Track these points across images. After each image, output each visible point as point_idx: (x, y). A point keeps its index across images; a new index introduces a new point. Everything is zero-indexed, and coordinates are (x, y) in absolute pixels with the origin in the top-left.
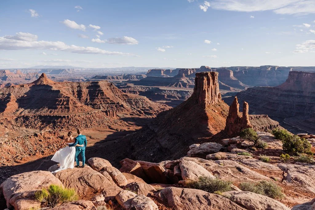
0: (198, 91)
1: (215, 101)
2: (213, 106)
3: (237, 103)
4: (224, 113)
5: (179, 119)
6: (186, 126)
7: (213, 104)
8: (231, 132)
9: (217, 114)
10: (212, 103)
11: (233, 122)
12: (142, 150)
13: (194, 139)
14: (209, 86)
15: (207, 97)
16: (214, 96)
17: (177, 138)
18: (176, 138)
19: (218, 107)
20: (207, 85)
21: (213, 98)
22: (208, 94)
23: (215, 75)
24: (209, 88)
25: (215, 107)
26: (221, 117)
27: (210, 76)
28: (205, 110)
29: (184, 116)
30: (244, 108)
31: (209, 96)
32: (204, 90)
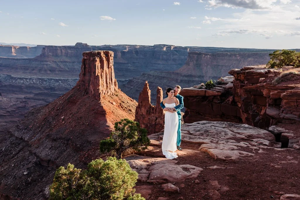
0: (87, 78)
1: (111, 90)
2: (109, 97)
3: (148, 89)
4: (123, 105)
6: (75, 126)
7: (109, 94)
8: (143, 126)
9: (115, 107)
10: (108, 92)
11: (144, 113)
12: (7, 168)
13: (91, 142)
14: (103, 69)
15: (101, 85)
16: (110, 83)
17: (64, 143)
18: (62, 145)
19: (115, 97)
20: (100, 69)
21: (108, 86)
22: (102, 80)
23: (110, 55)
24: (102, 73)
25: (112, 98)
26: (120, 111)
27: (104, 56)
28: (100, 102)
29: (71, 113)
30: (157, 95)
31: (103, 84)
32: (96, 75)
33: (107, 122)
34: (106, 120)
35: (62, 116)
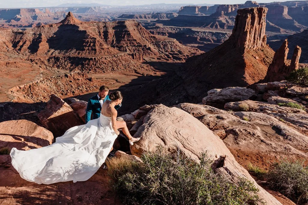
0: (237, 33)
1: (258, 45)
2: (254, 51)
3: (286, 47)
4: (267, 59)
5: (210, 65)
6: (218, 73)
7: (254, 49)
9: (258, 61)
10: (254, 47)
11: (276, 71)
12: (167, 96)
14: (253, 26)
15: (248, 40)
16: (258, 38)
19: (260, 52)
20: (250, 25)
21: (256, 42)
22: (250, 36)
23: (263, 11)
24: (252, 29)
25: (257, 52)
26: (262, 65)
27: (256, 13)
28: (243, 56)
29: (217, 62)
30: (294, 54)
31: (251, 39)
32: (245, 31)
33: (245, 73)
34: (245, 72)
35: (211, 64)
